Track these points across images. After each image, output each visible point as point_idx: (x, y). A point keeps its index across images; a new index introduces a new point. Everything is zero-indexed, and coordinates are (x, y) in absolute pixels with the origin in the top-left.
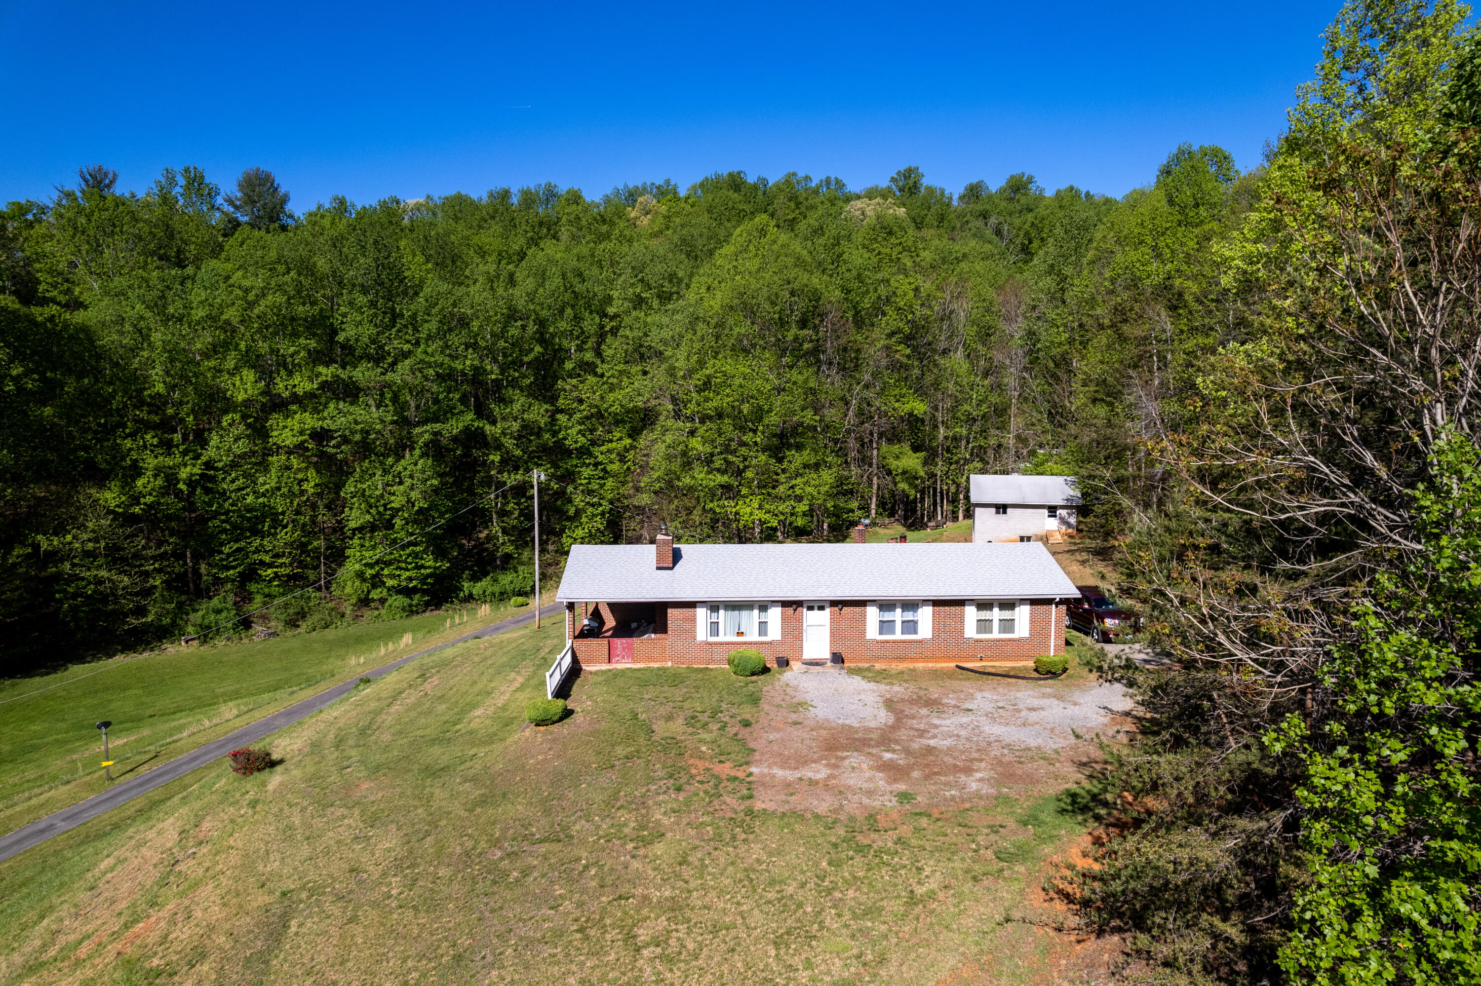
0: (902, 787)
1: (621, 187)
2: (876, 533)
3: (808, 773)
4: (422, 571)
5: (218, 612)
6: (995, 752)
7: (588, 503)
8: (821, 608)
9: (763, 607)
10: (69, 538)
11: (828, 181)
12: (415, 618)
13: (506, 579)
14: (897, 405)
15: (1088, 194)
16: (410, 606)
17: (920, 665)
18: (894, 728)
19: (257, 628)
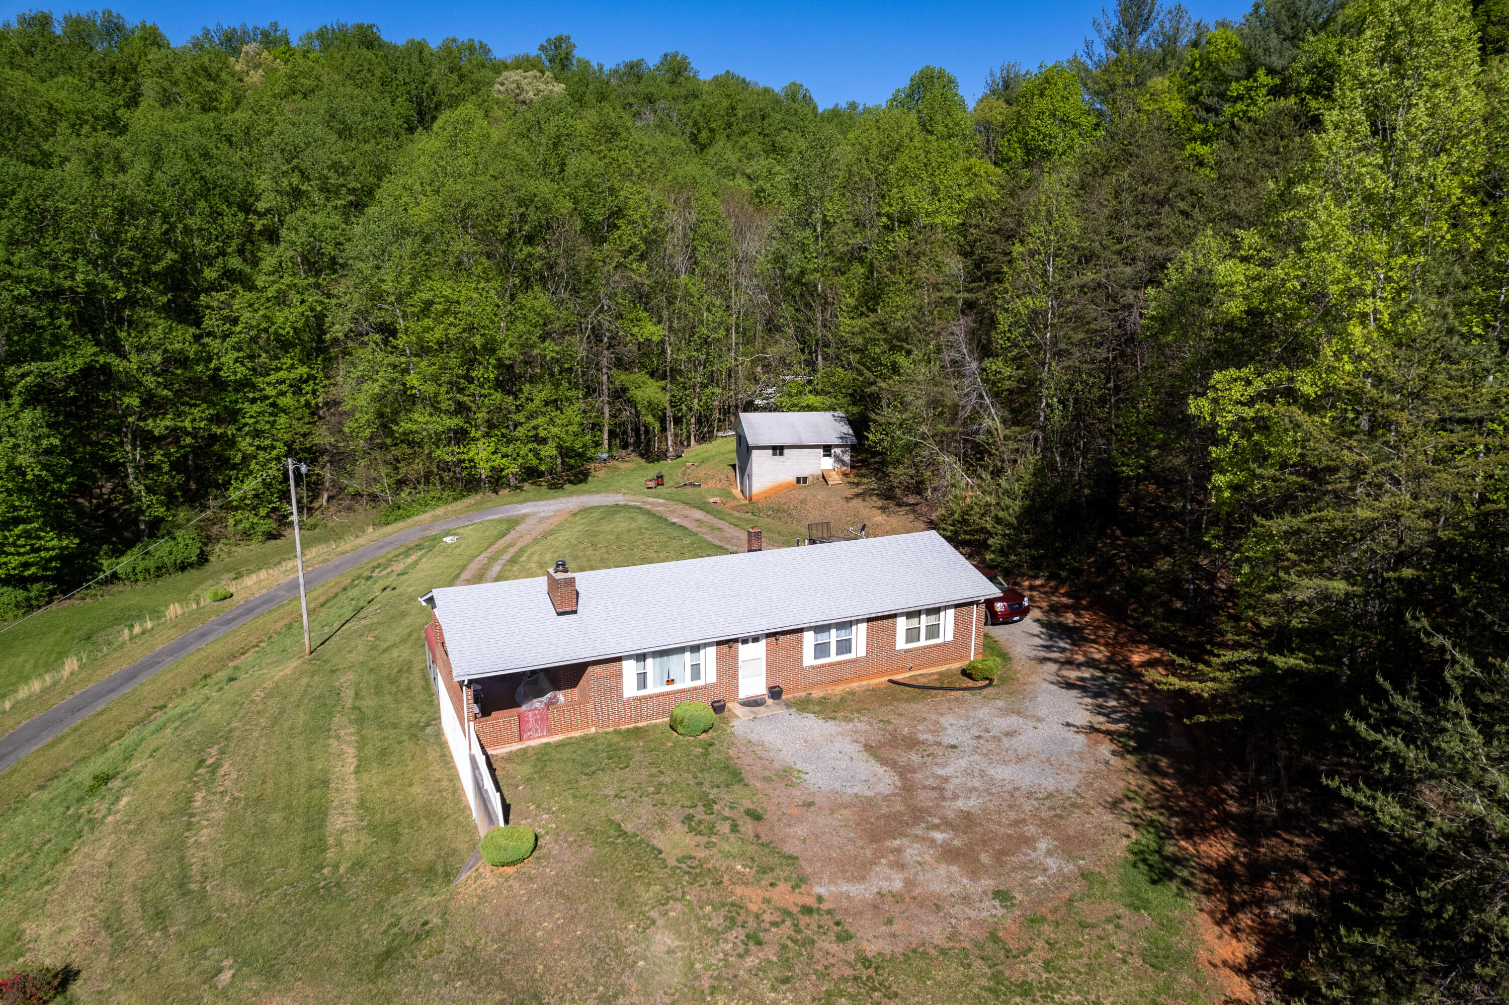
0: (988, 882)
1: (212, 27)
2: (616, 469)
3: (880, 883)
4: (43, 554)
6: (1027, 806)
7: (259, 448)
8: (756, 639)
9: (696, 649)
11: (470, 44)
12: (37, 613)
15: (744, 80)
17: (855, 685)
18: (907, 790)
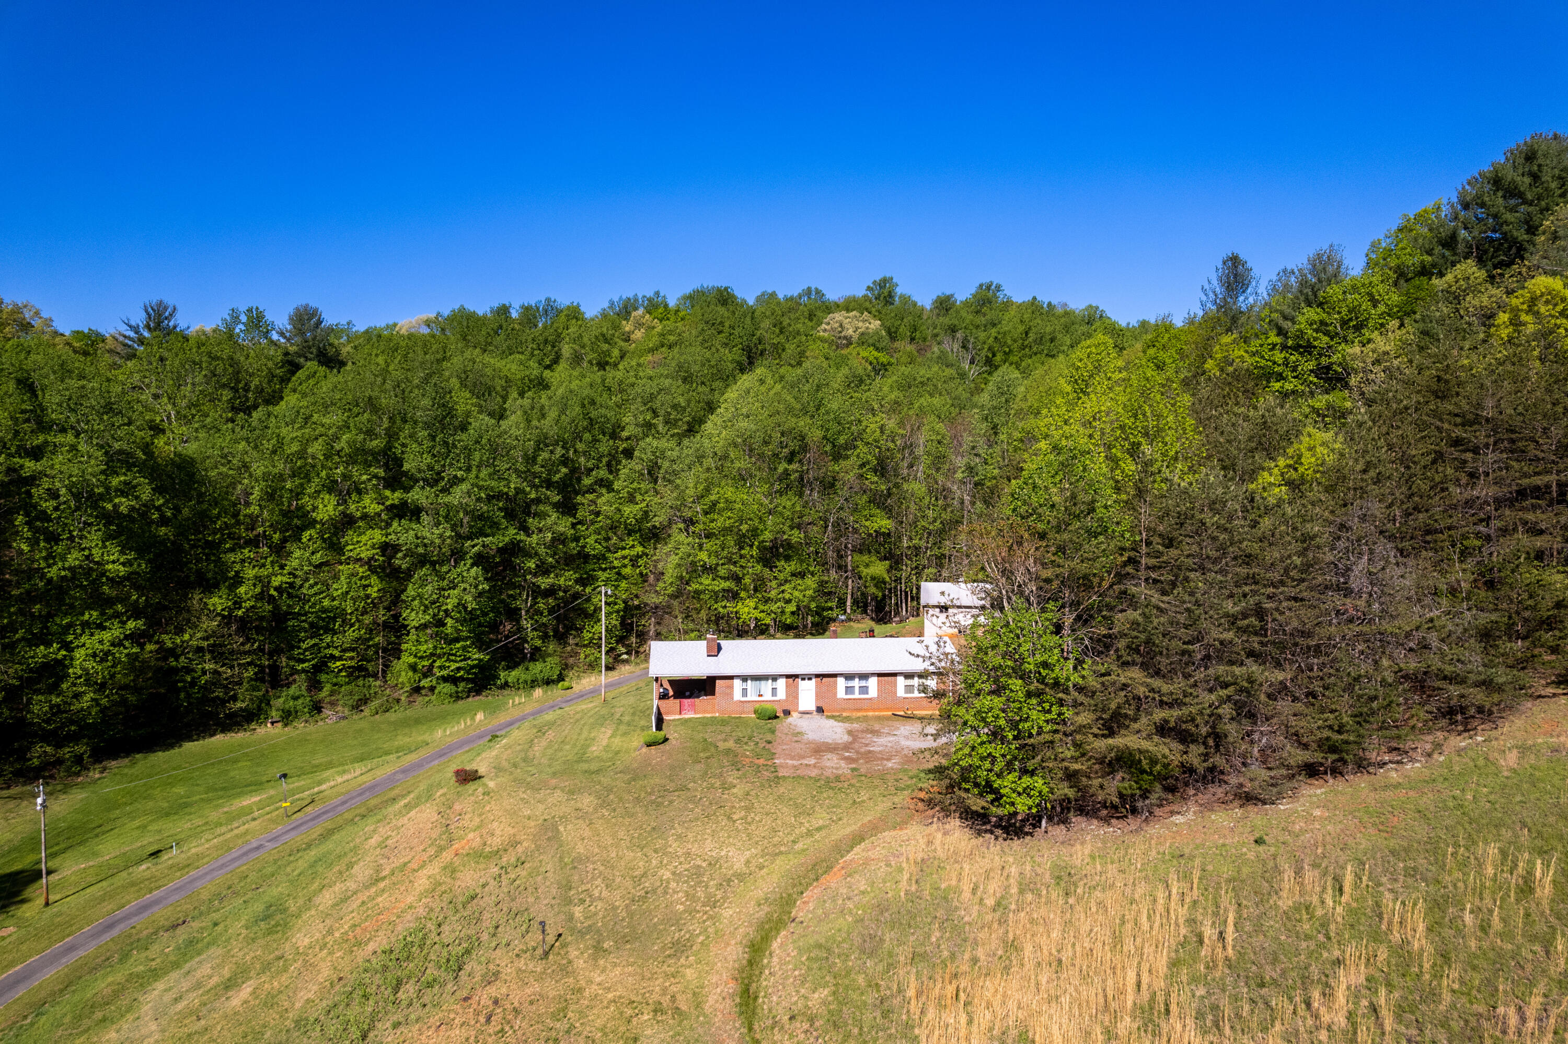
0: (854, 766)
2: (851, 627)
3: (805, 762)
4: (470, 662)
5: (295, 698)
6: (906, 752)
8: (810, 679)
9: (775, 678)
10: (186, 637)
11: (808, 292)
13: (537, 668)
14: (867, 523)
15: (1050, 304)
16: (457, 692)
17: (871, 714)
18: (851, 743)
19: (327, 712)
